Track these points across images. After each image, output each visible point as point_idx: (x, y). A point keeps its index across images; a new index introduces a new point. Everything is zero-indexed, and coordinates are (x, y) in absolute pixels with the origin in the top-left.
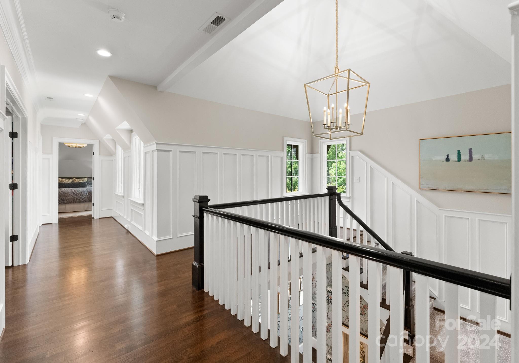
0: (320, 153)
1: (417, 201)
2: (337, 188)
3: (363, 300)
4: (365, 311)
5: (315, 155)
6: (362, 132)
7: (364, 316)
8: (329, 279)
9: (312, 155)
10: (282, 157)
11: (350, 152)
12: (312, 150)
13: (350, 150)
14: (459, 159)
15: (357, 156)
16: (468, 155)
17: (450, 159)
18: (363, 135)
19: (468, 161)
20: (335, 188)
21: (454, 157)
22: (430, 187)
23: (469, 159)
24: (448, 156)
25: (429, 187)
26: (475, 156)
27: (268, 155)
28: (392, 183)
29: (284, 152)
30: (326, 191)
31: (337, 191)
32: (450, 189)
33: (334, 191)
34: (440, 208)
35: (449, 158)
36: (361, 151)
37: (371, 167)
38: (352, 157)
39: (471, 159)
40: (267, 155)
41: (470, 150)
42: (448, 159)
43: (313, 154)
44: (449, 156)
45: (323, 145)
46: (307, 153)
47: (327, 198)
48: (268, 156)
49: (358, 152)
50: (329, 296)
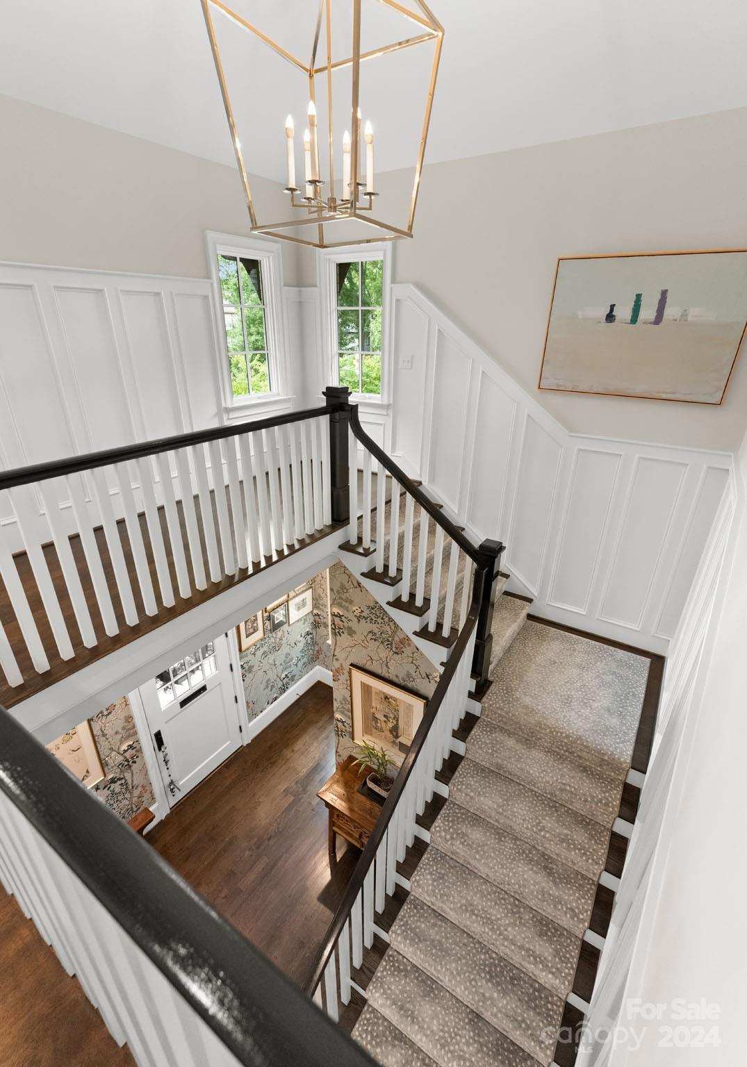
0: (318, 285)
1: (529, 416)
2: (349, 391)
3: (399, 630)
4: (402, 648)
5: (307, 291)
6: (410, 228)
7: (400, 656)
8: (335, 592)
9: (300, 291)
10: (206, 297)
11: (393, 285)
12: (299, 278)
13: (394, 281)
14: (634, 320)
15: (409, 297)
16: (656, 308)
17: (614, 316)
18: (412, 236)
19: (651, 323)
20: (345, 392)
21: (624, 313)
22: (561, 386)
23: (656, 318)
24: (612, 307)
25: (558, 385)
26: (669, 312)
27: (159, 291)
28: (483, 372)
29: (210, 281)
30: (322, 402)
31: (352, 400)
32: (600, 390)
33: (341, 400)
34: (571, 432)
35: (613, 313)
36: (420, 286)
37: (439, 330)
38: (398, 301)
39: (659, 319)
40: (156, 291)
41: (664, 294)
42: (610, 317)
43: (303, 289)
44: (615, 308)
45: (328, 261)
46: (285, 285)
47: (324, 420)
48: (158, 294)
49: (412, 286)
50: (336, 623)
